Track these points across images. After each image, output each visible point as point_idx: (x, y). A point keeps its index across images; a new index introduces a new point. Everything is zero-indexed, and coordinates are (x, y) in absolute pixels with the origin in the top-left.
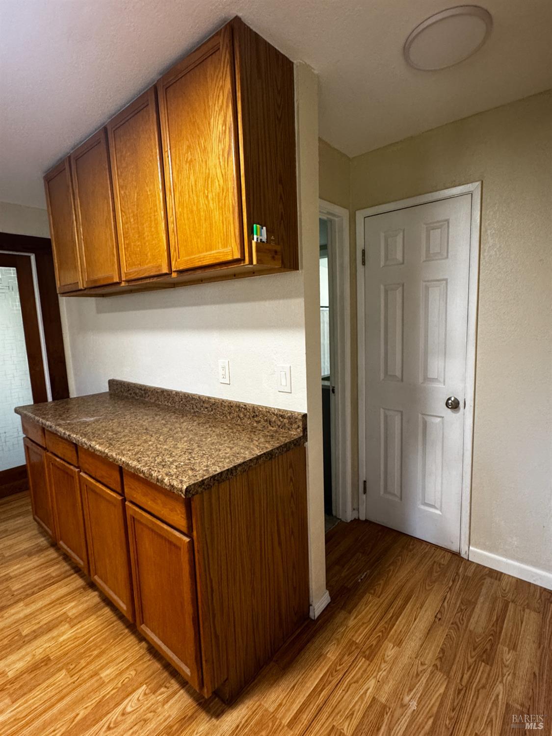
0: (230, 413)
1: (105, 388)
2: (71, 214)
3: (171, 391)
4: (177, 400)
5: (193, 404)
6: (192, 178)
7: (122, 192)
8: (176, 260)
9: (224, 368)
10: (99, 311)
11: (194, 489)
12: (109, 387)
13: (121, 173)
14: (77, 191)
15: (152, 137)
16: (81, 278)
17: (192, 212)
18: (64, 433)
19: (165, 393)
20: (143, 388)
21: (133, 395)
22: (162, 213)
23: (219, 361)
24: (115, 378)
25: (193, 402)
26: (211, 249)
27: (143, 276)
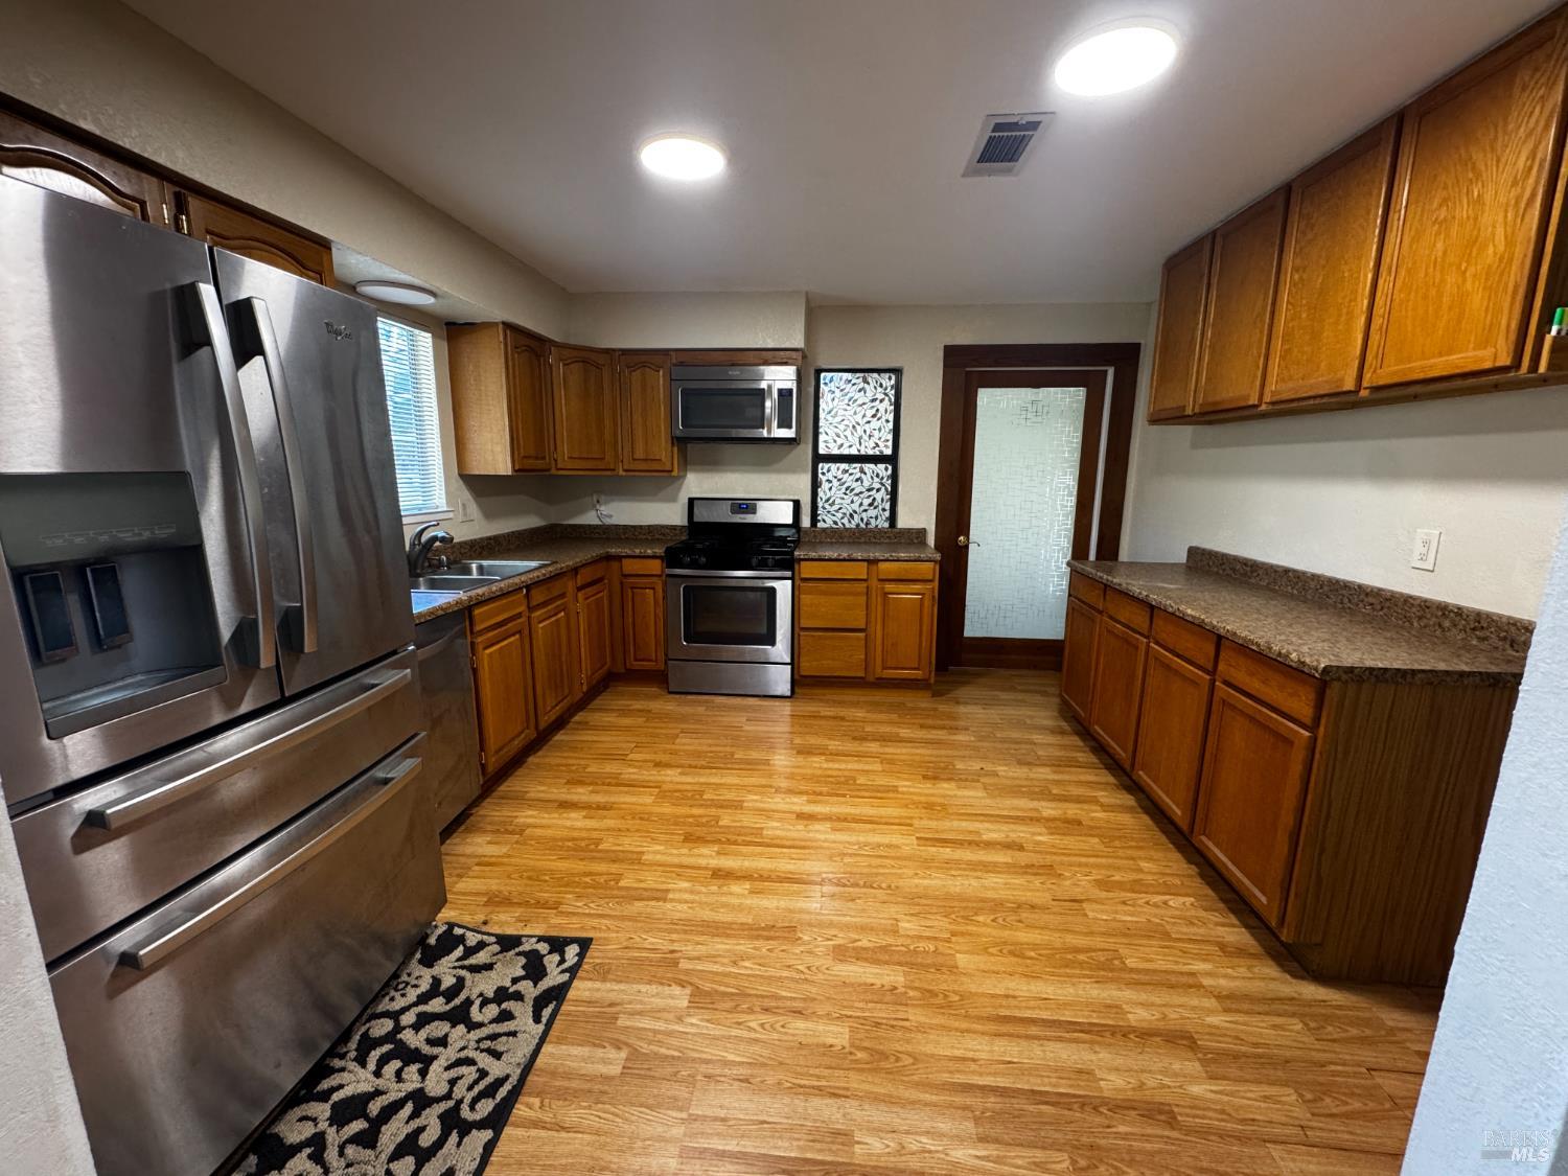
0: (1420, 618)
1: (1182, 558)
2: (1196, 313)
3: (1304, 573)
4: (1312, 586)
5: (1344, 596)
6: (1440, 245)
7: (1296, 277)
8: (1374, 371)
9: (1426, 543)
10: (1194, 446)
11: (1337, 672)
12: (1188, 557)
13: (1301, 249)
14: (1216, 280)
15: (1375, 192)
16: (1191, 399)
17: (1425, 297)
18: (1140, 593)
19: (1290, 574)
20: (1249, 563)
21: (1230, 572)
22: (1366, 302)
23: (1419, 530)
24: (1199, 545)
25: (1344, 592)
26: (1450, 352)
27: (1304, 395)
